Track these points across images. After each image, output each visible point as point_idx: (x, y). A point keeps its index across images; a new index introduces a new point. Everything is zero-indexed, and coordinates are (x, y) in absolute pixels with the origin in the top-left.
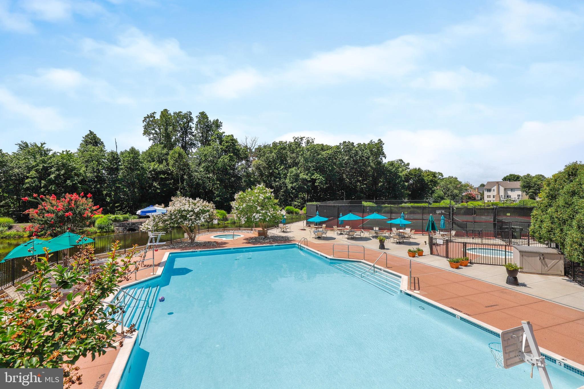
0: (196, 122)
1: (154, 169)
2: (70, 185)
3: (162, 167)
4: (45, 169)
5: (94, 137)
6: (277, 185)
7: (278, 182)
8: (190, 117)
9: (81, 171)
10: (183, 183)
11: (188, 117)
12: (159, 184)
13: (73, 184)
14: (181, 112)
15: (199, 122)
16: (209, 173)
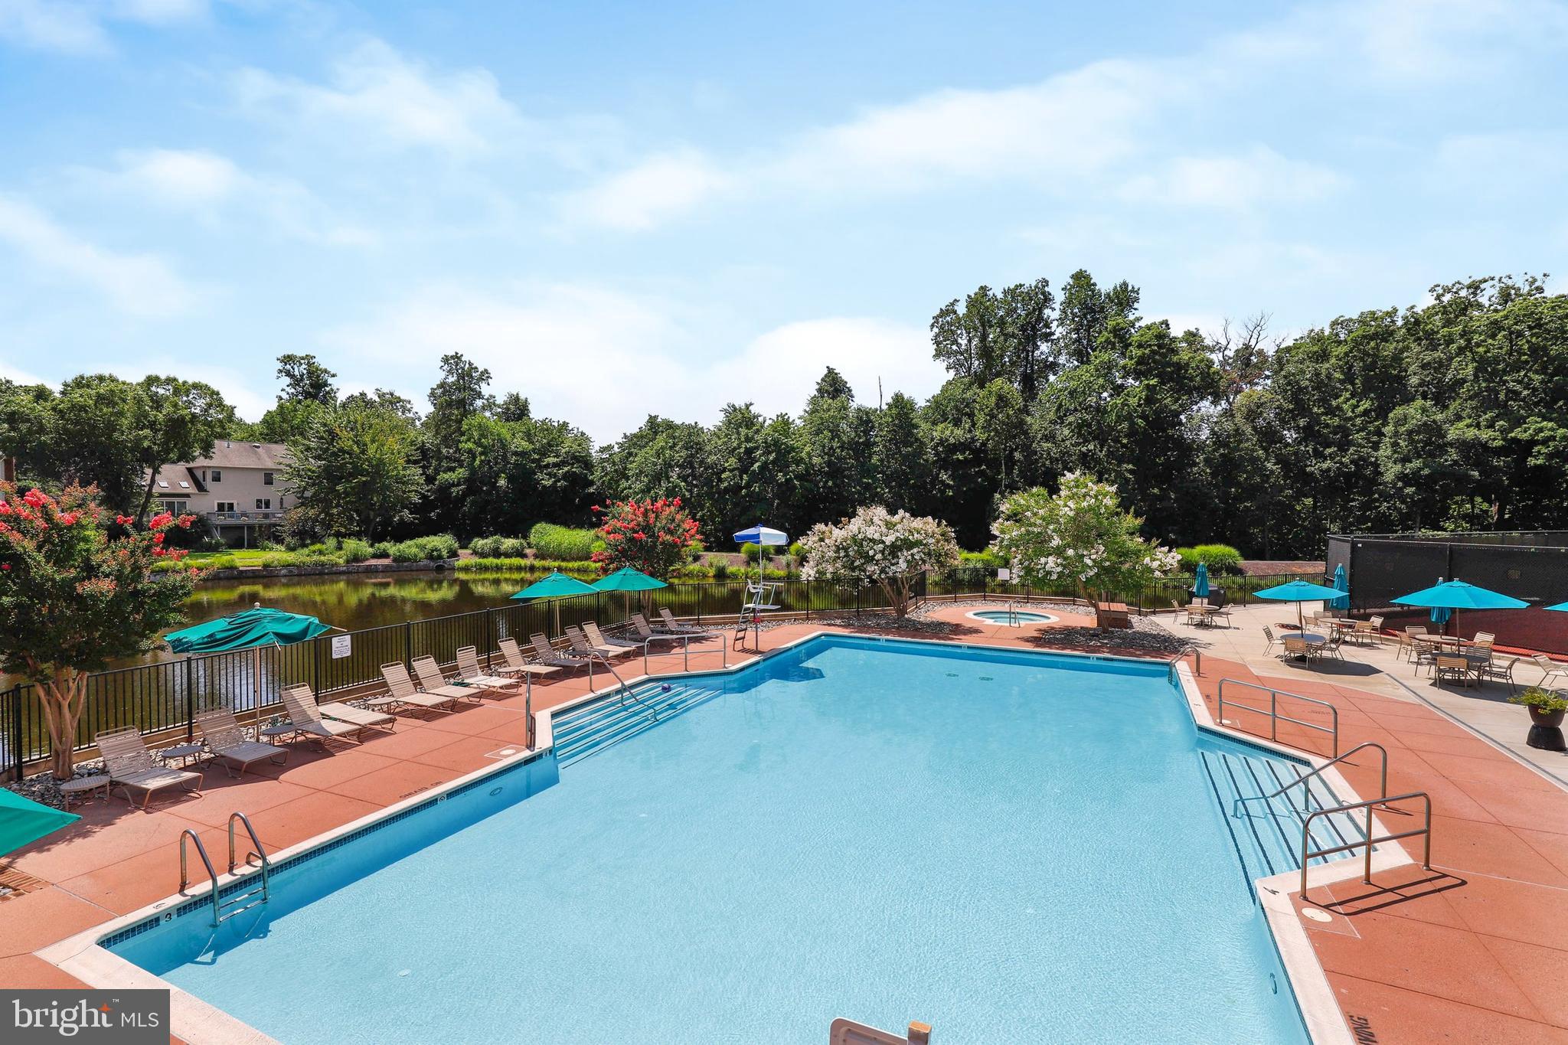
0: (1061, 304)
1: (941, 439)
2: (782, 482)
3: (959, 434)
4: (749, 452)
5: (833, 379)
6: (1329, 470)
7: (1332, 459)
8: (1043, 293)
9: (803, 455)
10: (1009, 472)
11: (1040, 297)
12: (952, 477)
13: (786, 480)
14: (1021, 285)
15: (1068, 303)
16: (1086, 441)
